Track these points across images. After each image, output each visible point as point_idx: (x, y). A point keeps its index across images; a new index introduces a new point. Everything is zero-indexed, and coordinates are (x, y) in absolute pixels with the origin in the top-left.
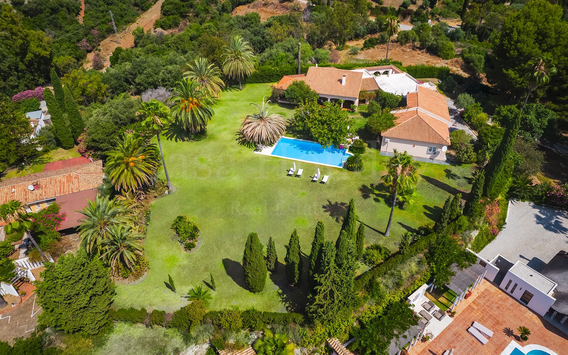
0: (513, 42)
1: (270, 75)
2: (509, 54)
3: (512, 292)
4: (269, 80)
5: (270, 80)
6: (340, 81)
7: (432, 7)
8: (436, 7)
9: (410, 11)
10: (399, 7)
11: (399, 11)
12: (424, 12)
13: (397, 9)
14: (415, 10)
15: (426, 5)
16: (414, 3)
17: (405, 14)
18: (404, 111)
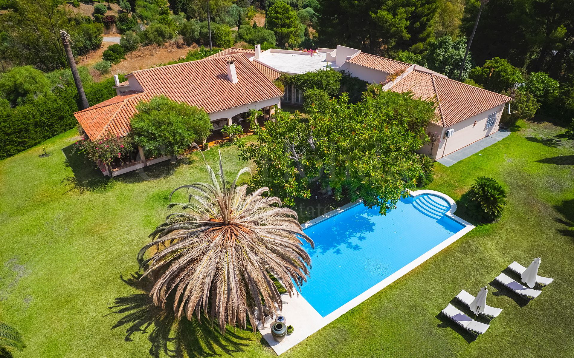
1: (21, 130)
4: (20, 144)
5: (23, 143)
6: (226, 77)
7: (133, 10)
8: (139, 10)
9: (112, 17)
10: (93, 15)
11: (97, 20)
12: (130, 16)
13: (92, 18)
14: (117, 15)
15: (126, 8)
16: (109, 8)
17: (108, 23)
18: (398, 79)
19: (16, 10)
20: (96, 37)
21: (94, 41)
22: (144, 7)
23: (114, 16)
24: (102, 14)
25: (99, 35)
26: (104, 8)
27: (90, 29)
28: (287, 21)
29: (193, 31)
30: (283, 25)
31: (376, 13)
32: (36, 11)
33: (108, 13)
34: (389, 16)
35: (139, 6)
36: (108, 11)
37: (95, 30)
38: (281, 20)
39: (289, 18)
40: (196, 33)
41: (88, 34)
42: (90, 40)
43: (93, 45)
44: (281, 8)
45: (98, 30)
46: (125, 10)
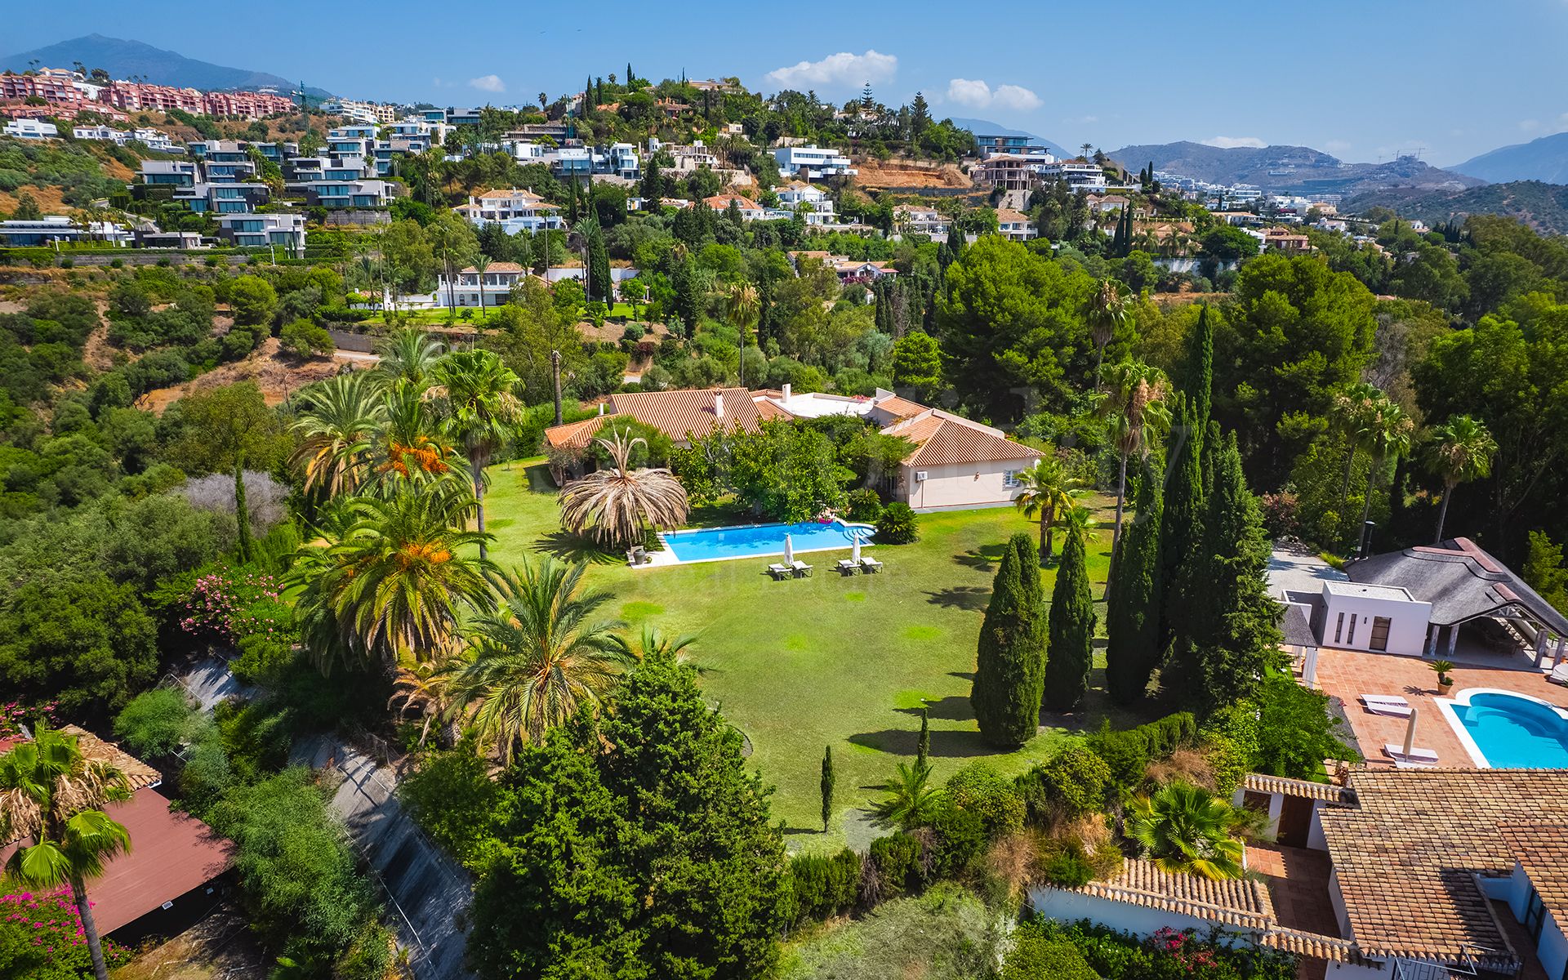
0: (992, 300)
2: (995, 322)
3: (1350, 642)
6: (712, 411)
7: (689, 335)
8: (699, 335)
9: (649, 345)
10: (620, 340)
11: (625, 348)
12: (680, 345)
13: (617, 345)
14: (658, 343)
15: (677, 331)
16: (649, 331)
17: (640, 354)
18: (907, 423)
19: (511, 330)
20: (614, 374)
21: (609, 380)
22: (712, 331)
23: (653, 344)
24: (636, 340)
25: (620, 371)
26: (640, 329)
27: (606, 361)
28: (925, 365)
29: (757, 371)
30: (918, 372)
31: (1001, 354)
32: (539, 332)
33: (646, 339)
34: (1021, 359)
35: (703, 330)
36: (645, 335)
37: (615, 362)
38: (913, 362)
39: (927, 360)
40: (761, 375)
41: (602, 368)
42: (603, 378)
43: (607, 386)
44: (915, 343)
45: (619, 363)
46: (675, 335)
